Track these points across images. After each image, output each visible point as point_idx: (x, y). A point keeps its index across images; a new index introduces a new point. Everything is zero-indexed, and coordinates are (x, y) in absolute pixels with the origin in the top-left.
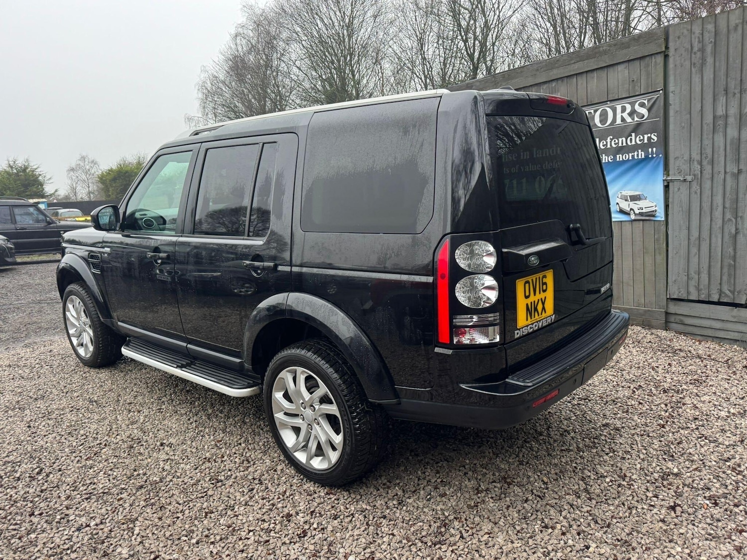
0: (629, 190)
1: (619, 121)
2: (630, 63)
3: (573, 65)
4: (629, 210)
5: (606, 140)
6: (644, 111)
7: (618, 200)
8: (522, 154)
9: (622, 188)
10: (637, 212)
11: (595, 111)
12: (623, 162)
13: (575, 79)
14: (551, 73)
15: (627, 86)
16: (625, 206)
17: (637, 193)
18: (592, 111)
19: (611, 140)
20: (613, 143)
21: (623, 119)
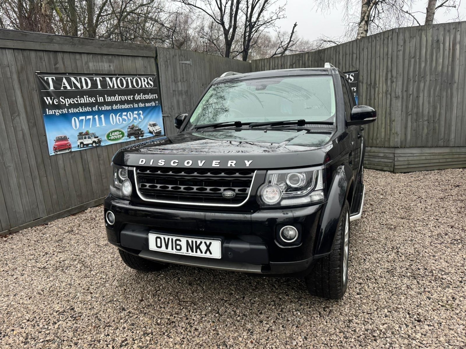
0: (152, 121)
1: (144, 86)
2: (144, 58)
3: (121, 50)
4: (152, 131)
5: (140, 95)
6: (152, 83)
7: (149, 127)
8: (98, 98)
9: (149, 121)
10: (155, 131)
11: (133, 78)
12: (148, 107)
13: (121, 58)
14: (110, 50)
15: (143, 69)
16: (151, 129)
17: (154, 123)
18: (132, 78)
19: (142, 95)
20: (143, 97)
21: (145, 86)
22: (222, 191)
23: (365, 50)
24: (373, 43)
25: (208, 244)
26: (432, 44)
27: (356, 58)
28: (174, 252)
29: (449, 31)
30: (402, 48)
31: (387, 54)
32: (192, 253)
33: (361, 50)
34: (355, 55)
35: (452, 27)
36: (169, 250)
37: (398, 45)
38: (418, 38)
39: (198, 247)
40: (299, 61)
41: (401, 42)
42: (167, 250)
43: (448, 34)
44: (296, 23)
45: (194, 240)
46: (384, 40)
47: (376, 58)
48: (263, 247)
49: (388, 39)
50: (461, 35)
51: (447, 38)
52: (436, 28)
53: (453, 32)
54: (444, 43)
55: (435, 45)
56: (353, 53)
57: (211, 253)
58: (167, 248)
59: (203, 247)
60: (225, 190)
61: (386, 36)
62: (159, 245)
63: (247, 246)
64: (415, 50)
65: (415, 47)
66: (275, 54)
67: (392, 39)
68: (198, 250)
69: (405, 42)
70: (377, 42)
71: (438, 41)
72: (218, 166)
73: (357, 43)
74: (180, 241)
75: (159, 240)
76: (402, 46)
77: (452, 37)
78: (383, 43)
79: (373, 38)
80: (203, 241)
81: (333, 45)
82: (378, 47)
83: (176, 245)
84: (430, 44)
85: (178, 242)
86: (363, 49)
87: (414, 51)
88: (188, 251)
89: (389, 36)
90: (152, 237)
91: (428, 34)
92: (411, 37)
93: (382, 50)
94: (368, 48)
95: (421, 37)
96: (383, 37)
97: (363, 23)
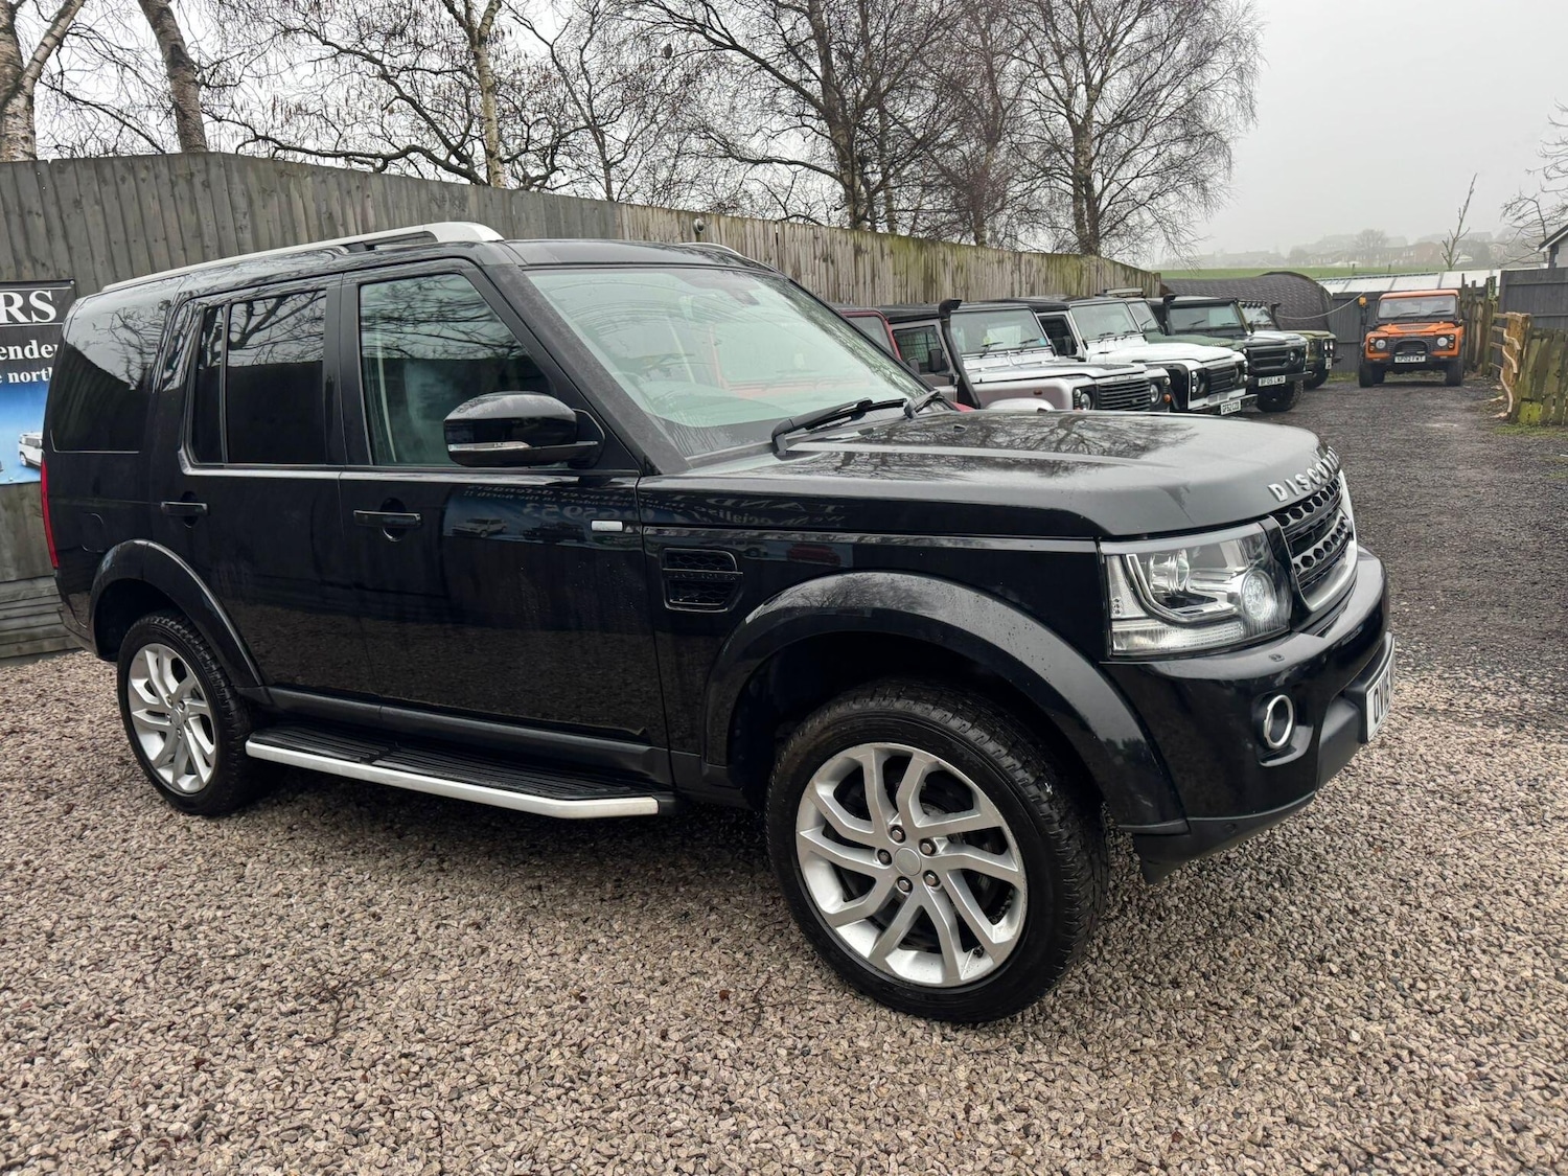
23: (91, 210)
24: (124, 188)
26: (320, 225)
27: (49, 231)
29: (349, 192)
30: (246, 222)
31: (199, 234)
33: (67, 206)
34: (40, 223)
35: (354, 183)
37: (233, 208)
38: (283, 198)
41: (242, 203)
43: (348, 201)
46: (173, 184)
47: (152, 243)
49: (190, 182)
50: (374, 207)
51: (350, 213)
52: (320, 179)
54: (345, 225)
56: (24, 213)
61: (184, 172)
64: (284, 233)
65: (283, 227)
67: (206, 185)
69: (251, 204)
70: (143, 186)
71: (331, 216)
76: (245, 214)
77: (358, 210)
78: (173, 195)
79: (121, 170)
82: (152, 206)
84: (316, 223)
86: (77, 203)
87: (279, 235)
89: (192, 175)
91: (304, 190)
92: (264, 190)
93: (170, 216)
94: (100, 202)
95: (288, 196)
96: (164, 171)
97: (19, 102)
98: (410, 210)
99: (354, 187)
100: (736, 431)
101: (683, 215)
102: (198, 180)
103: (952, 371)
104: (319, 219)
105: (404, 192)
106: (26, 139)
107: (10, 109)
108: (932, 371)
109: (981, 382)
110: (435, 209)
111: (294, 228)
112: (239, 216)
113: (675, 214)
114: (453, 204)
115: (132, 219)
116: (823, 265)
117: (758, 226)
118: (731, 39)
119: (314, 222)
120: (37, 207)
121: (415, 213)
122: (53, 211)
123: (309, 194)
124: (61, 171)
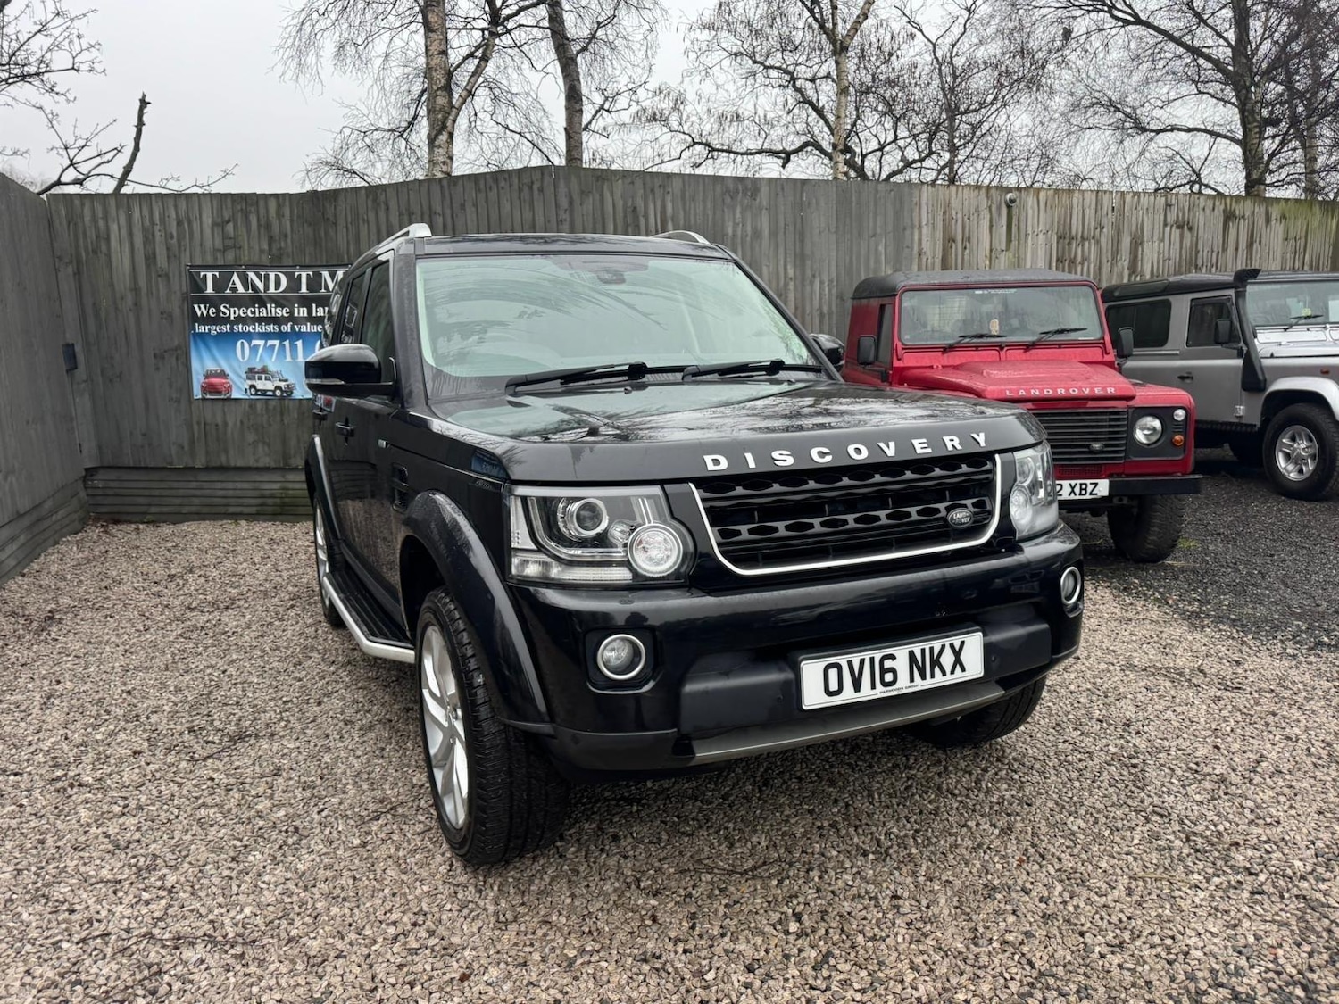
22: (943, 513)
23: (470, 210)
24: (490, 194)
25: (957, 647)
26: (625, 216)
27: (444, 226)
28: (880, 692)
29: (652, 190)
30: (566, 216)
32: (925, 682)
33: (456, 206)
35: (657, 182)
36: (867, 693)
37: (556, 206)
38: (597, 197)
39: (936, 662)
40: (247, 217)
41: (564, 203)
42: (858, 694)
43: (651, 197)
44: (144, 96)
45: (927, 645)
46: (520, 190)
48: (1045, 626)
49: (531, 188)
50: (673, 201)
51: (651, 207)
53: (659, 192)
54: (646, 216)
55: (629, 220)
57: (963, 670)
58: (857, 687)
59: (947, 659)
60: (949, 509)
62: (834, 686)
63: (1019, 631)
64: (594, 224)
65: (594, 217)
66: (58, 183)
67: (541, 190)
68: (937, 670)
69: (571, 203)
70: (501, 192)
71: (635, 210)
72: (929, 450)
73: (442, 187)
74: (893, 657)
75: (833, 673)
77: (659, 203)
78: (520, 199)
79: (490, 181)
80: (947, 642)
81: (359, 183)
82: (506, 207)
83: (883, 671)
84: (621, 215)
85: (888, 664)
86: (463, 206)
87: (591, 225)
88: (912, 680)
89: (532, 183)
90: (812, 671)
91: (615, 190)
92: (582, 192)
93: (517, 214)
94: (476, 205)
95: (602, 195)
96: (516, 181)
97: (444, 137)
98: (704, 201)
99: (657, 185)
100: (487, 381)
101: (993, 192)
102: (535, 187)
103: (1242, 344)
104: (625, 212)
105: (701, 188)
106: (444, 163)
107: (437, 143)
108: (1217, 342)
109: (1272, 356)
110: (728, 200)
111: (603, 218)
112: (561, 212)
113: (983, 191)
114: (745, 194)
115: (494, 216)
116: (1176, 233)
117: (1090, 199)
118: (1135, 15)
119: (620, 214)
120: (439, 210)
121: (709, 205)
122: (448, 212)
123: (618, 193)
124: (455, 184)
